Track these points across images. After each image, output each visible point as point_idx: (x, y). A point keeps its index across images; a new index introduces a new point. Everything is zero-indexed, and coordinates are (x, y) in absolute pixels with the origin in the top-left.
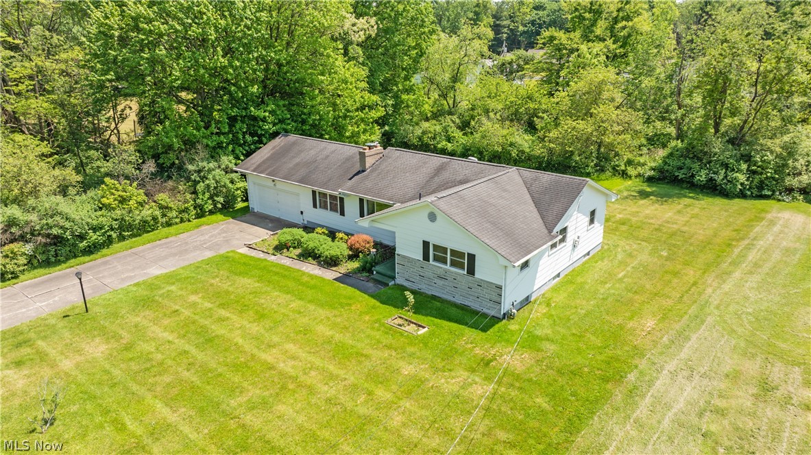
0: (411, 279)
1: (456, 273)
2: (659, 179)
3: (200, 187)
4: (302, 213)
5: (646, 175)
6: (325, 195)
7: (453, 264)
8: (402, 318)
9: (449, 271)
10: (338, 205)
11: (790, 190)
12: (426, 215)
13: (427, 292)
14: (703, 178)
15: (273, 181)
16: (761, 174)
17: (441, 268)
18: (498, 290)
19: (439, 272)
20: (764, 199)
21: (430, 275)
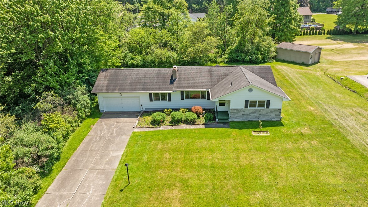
0: (237, 117)
1: (260, 109)
2: (229, 62)
3: (79, 106)
4: (142, 105)
5: (225, 61)
6: (158, 94)
7: (259, 106)
8: (256, 132)
9: (257, 109)
10: (167, 97)
11: (270, 58)
12: (247, 90)
13: (245, 120)
14: (248, 59)
15: (120, 93)
16: (265, 54)
17: (254, 109)
18: (279, 111)
19: (252, 111)
20: (283, 62)
21: (248, 113)
